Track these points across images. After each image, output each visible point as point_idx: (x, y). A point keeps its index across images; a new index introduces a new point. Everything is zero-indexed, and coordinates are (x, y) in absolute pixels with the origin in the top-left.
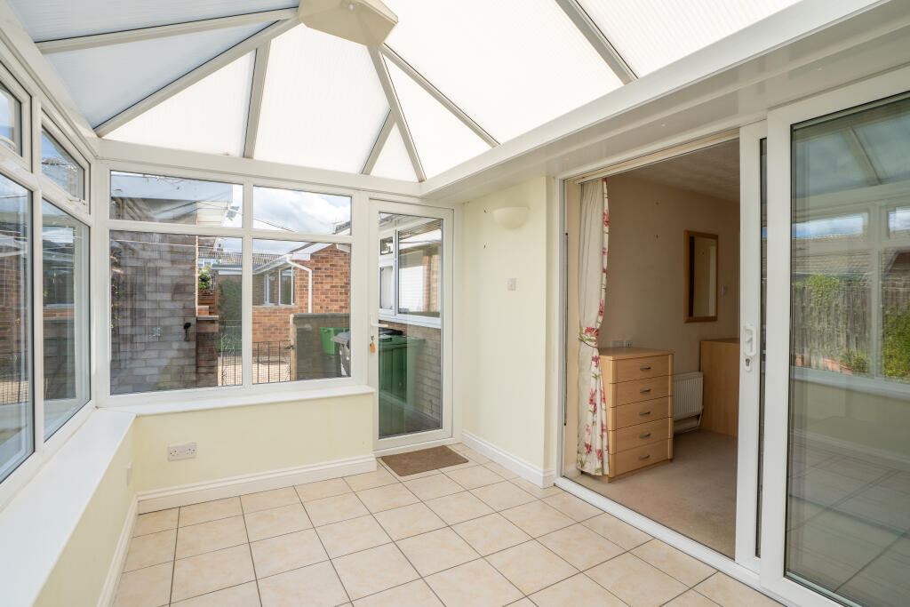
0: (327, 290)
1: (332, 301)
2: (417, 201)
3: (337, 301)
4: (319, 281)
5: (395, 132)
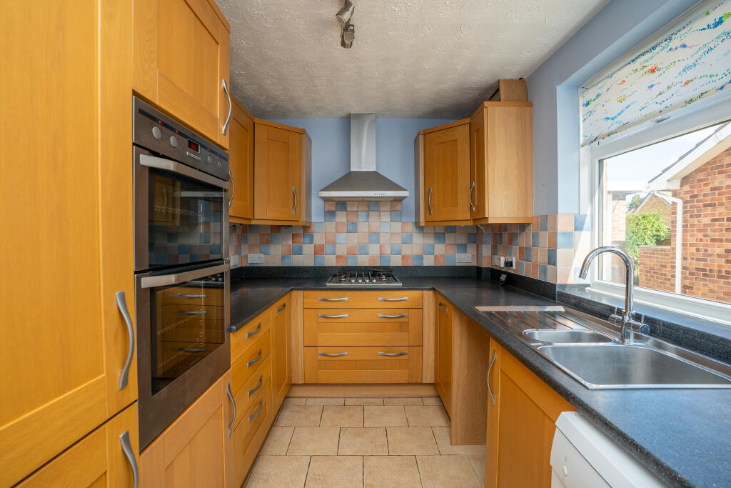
0: (705, 225)
1: (713, 240)
3: (721, 240)
4: (696, 213)
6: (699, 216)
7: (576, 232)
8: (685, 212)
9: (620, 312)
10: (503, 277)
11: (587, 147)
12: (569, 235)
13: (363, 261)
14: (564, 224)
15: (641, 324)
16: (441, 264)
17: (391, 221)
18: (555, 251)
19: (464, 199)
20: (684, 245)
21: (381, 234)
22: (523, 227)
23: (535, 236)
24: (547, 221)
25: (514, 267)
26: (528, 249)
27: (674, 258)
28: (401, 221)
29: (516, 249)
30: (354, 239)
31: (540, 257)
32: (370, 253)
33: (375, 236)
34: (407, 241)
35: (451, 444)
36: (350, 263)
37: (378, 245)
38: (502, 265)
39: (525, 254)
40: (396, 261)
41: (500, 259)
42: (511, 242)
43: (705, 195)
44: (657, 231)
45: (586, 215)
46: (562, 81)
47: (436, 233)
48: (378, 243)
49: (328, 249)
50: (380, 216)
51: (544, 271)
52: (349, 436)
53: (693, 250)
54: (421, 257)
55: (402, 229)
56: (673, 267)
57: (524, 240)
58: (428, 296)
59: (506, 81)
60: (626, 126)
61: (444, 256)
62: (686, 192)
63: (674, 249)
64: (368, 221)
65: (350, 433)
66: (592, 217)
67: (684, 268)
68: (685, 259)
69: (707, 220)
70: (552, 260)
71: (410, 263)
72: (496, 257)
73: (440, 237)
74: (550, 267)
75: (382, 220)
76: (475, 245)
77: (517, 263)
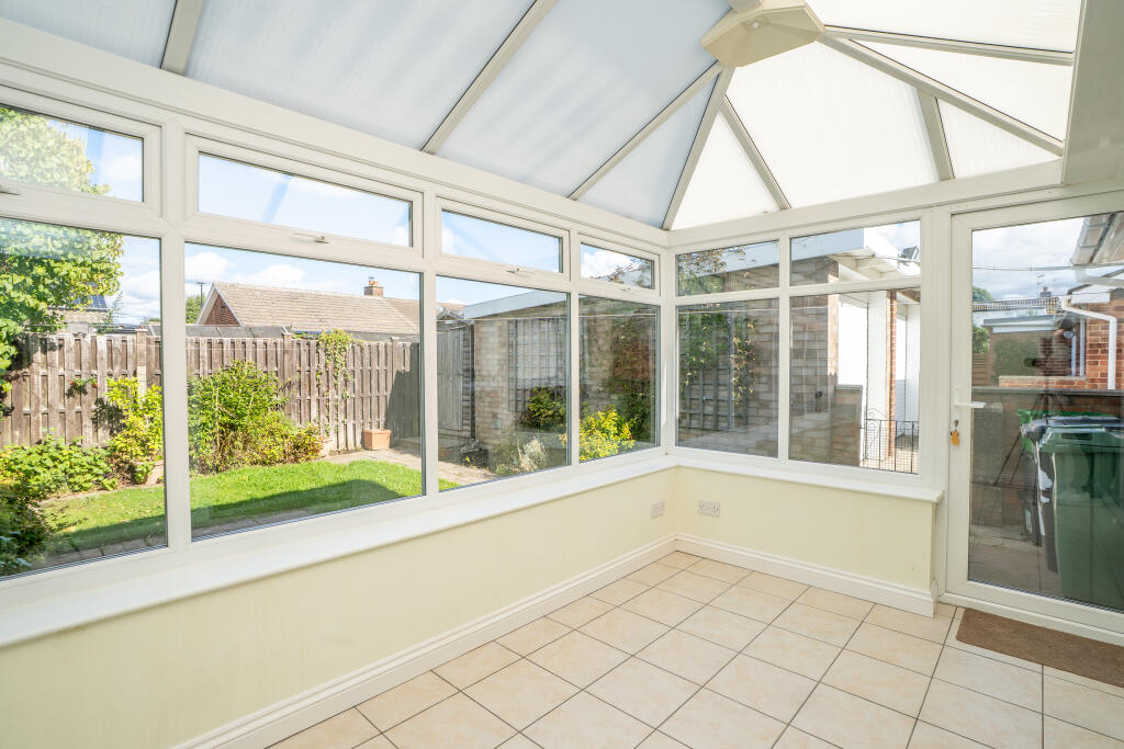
2: (1055, 193)
5: (945, 107)
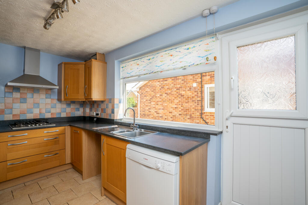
6: (143, 99)
7: (119, 104)
8: (140, 98)
9: (133, 124)
10: (95, 119)
11: (122, 80)
12: (118, 104)
13: (30, 116)
14: (116, 102)
15: (137, 126)
16: (69, 116)
17: (46, 98)
18: (114, 109)
19: (82, 91)
20: (140, 107)
21: (40, 104)
22: (102, 102)
23: (107, 105)
24: (111, 100)
25: (99, 115)
26: (104, 109)
27: (138, 111)
28: (51, 98)
29: (100, 109)
30: (24, 106)
31: (109, 111)
32: (34, 113)
33: (37, 105)
34: (54, 107)
35: (83, 180)
36: (22, 118)
37: (39, 109)
38: (95, 114)
39: (103, 110)
40: (48, 116)
41: (93, 113)
42: (98, 107)
43: (145, 93)
44: (133, 103)
45: (121, 99)
46: (117, 59)
47: (67, 104)
48: (39, 108)
49: (7, 111)
50: (40, 96)
51: (111, 116)
52: (35, 195)
53: (142, 109)
54: (60, 113)
55: (51, 102)
56: (138, 114)
57: (103, 106)
58: (68, 129)
59: (99, 53)
60: (132, 76)
61: (70, 113)
62: (140, 92)
63: (138, 108)
64: (33, 98)
65: (35, 194)
66: (123, 99)
67: (140, 114)
68: (140, 111)
69: (145, 100)
70: (113, 112)
71: (55, 116)
72: (92, 112)
73: (69, 105)
74: (112, 114)
75: (41, 97)
76: (83, 108)
77: (100, 114)
